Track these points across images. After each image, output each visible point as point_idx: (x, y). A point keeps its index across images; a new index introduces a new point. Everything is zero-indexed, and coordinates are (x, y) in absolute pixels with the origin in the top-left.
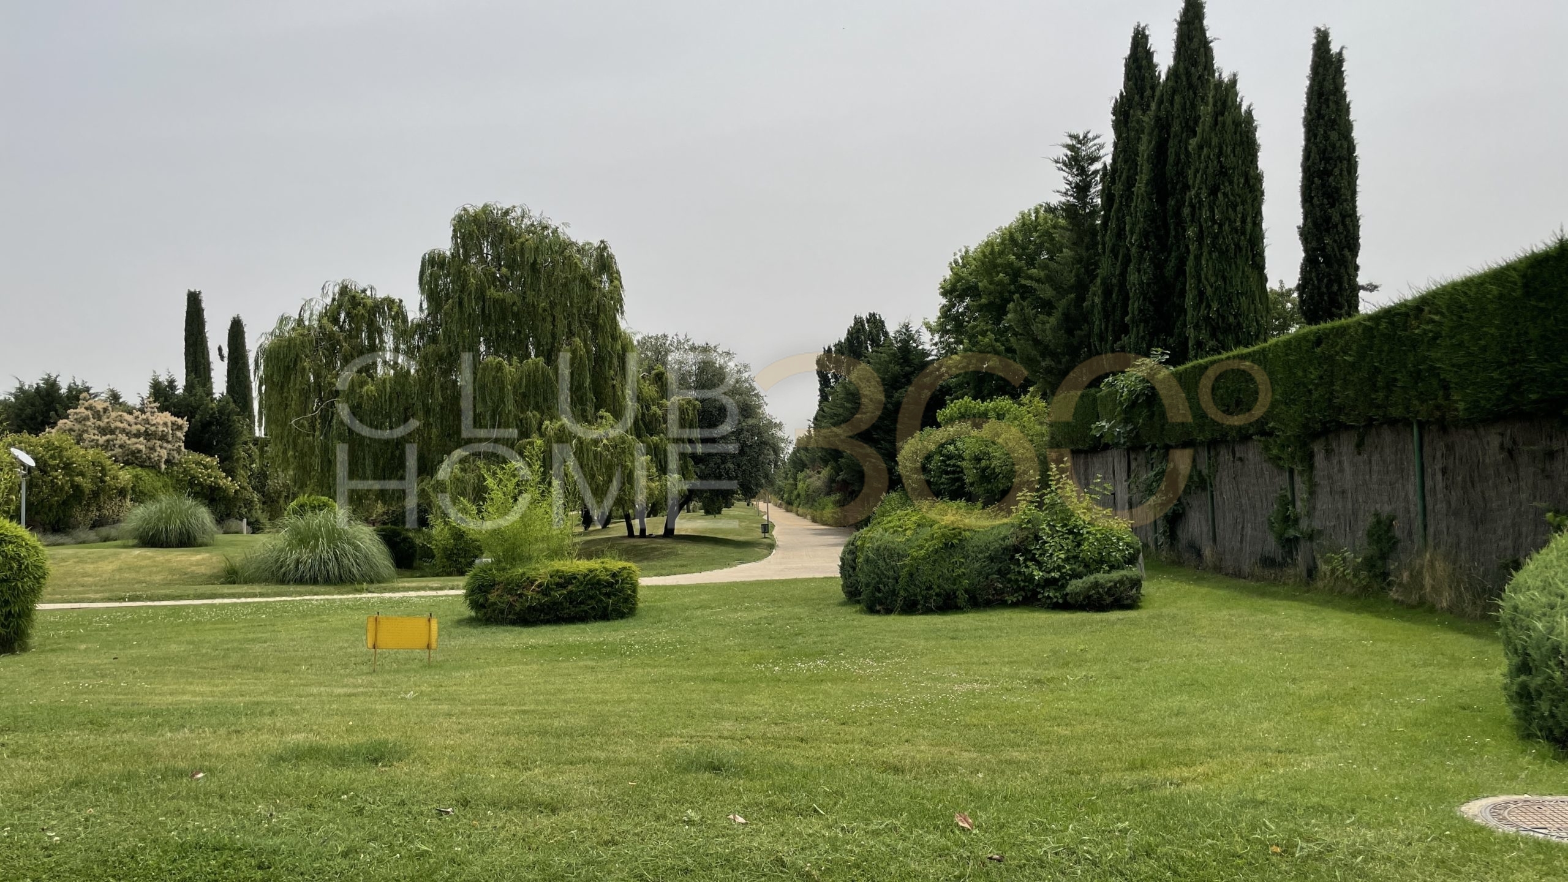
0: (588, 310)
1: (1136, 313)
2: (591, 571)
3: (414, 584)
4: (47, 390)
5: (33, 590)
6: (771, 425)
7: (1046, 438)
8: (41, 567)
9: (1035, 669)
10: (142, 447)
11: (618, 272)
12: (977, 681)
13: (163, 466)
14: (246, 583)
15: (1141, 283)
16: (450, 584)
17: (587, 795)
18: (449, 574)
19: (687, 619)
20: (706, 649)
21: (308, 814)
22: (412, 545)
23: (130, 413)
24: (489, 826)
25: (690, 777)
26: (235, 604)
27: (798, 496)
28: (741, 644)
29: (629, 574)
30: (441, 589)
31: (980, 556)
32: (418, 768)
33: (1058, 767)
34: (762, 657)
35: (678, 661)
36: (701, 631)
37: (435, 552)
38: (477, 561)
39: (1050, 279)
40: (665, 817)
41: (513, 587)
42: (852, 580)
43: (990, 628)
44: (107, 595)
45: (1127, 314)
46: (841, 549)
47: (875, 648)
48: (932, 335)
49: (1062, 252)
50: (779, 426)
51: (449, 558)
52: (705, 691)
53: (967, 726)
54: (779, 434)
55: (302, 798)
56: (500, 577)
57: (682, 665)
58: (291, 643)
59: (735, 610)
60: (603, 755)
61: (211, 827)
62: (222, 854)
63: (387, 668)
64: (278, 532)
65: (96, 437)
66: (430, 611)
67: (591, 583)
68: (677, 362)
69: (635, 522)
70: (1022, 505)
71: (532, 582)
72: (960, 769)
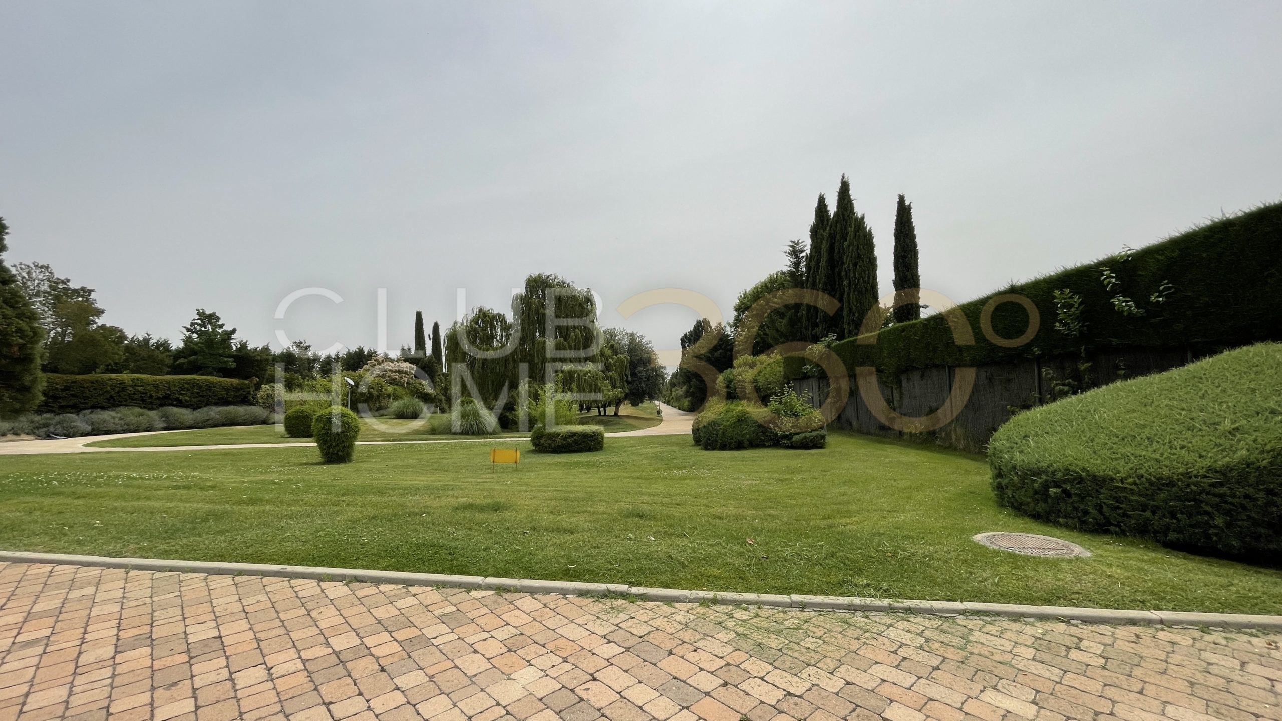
2: (584, 430)
3: (509, 435)
4: (359, 353)
5: (354, 436)
6: (660, 367)
7: (782, 373)
8: (357, 426)
9: (779, 475)
12: (754, 480)
14: (438, 434)
16: (524, 435)
17: (586, 526)
19: (625, 451)
20: (634, 465)
21: (469, 532)
22: (509, 420)
24: (545, 539)
25: (630, 520)
26: (435, 443)
27: (672, 398)
28: (649, 463)
29: (600, 432)
30: (520, 437)
31: (754, 425)
32: (514, 514)
33: (791, 518)
34: (658, 468)
35: (622, 470)
36: (631, 457)
38: (536, 426)
40: (619, 537)
41: (552, 437)
42: (697, 435)
43: (759, 457)
44: (383, 439)
46: (692, 422)
47: (708, 464)
48: (731, 328)
50: (664, 367)
52: (634, 483)
53: (750, 499)
54: (664, 371)
55: (466, 525)
56: (545, 432)
57: (624, 471)
58: (459, 460)
59: (646, 448)
60: (592, 510)
61: (429, 537)
63: (499, 471)
66: (516, 447)
67: (585, 436)
68: (620, 340)
69: (602, 409)
70: (773, 402)
71: (560, 434)
72: (748, 518)
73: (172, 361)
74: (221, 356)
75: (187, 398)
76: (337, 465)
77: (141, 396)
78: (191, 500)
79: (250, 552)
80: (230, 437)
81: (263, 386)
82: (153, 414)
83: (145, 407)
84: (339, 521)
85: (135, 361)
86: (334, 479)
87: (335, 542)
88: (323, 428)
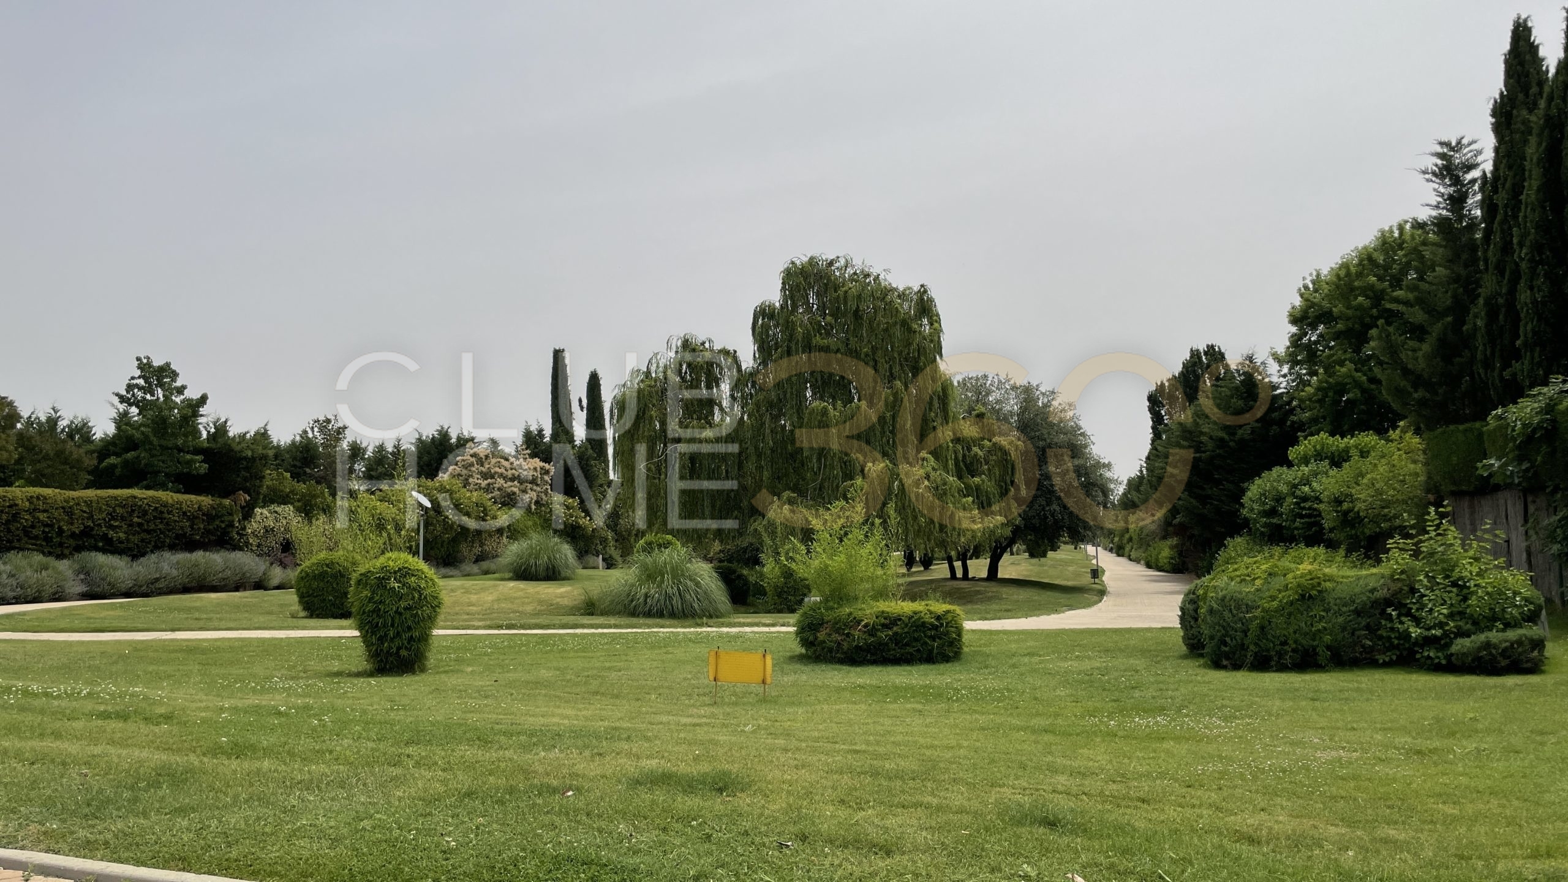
0: (908, 354)
1: (1530, 335)
2: (915, 613)
3: (749, 620)
4: (440, 440)
5: (430, 618)
6: (1098, 465)
7: (1422, 478)
8: (437, 597)
9: (1414, 738)
10: (516, 490)
11: (938, 315)
12: (1343, 748)
13: (533, 507)
14: (602, 614)
15: (1535, 302)
16: (781, 621)
17: (920, 840)
18: (780, 611)
19: (1014, 666)
20: (1036, 699)
21: (663, 837)
22: (746, 582)
23: (507, 460)
24: (827, 863)
25: (1024, 831)
26: (593, 634)
27: (1130, 540)
28: (1072, 695)
29: (954, 617)
30: (773, 625)
31: (1344, 609)
32: (759, 800)
33: (1446, 849)
34: (1096, 710)
35: (1006, 709)
36: (1029, 679)
37: (767, 589)
38: (806, 600)
39: (1420, 301)
40: (1000, 870)
41: (843, 626)
42: (1194, 631)
43: (1358, 690)
44: (488, 623)
45: (1518, 337)
46: (1180, 598)
47: (1223, 706)
48: (1280, 366)
49: (1434, 271)
50: (1108, 466)
51: (779, 595)
52: (1036, 742)
53: (1333, 798)
54: (1108, 474)
55: (658, 821)
56: (829, 616)
57: (1011, 714)
58: (643, 673)
59: (1065, 659)
60: (935, 801)
61: (579, 842)
62: (590, 868)
63: (727, 700)
64: (629, 567)
65: (479, 481)
66: (764, 647)
67: (917, 625)
68: (998, 402)
69: (958, 564)
70: (1395, 553)
71: (859, 622)
72: (1328, 846)
73: (95, 462)
74: (180, 450)
75: (122, 535)
76: (398, 679)
77: (43, 532)
78: (130, 742)
79: (234, 854)
80: (197, 615)
81: (258, 510)
82: (64, 566)
83: (50, 554)
84: (400, 799)
85: (33, 462)
86: (392, 709)
87: (392, 843)
88: (371, 599)
